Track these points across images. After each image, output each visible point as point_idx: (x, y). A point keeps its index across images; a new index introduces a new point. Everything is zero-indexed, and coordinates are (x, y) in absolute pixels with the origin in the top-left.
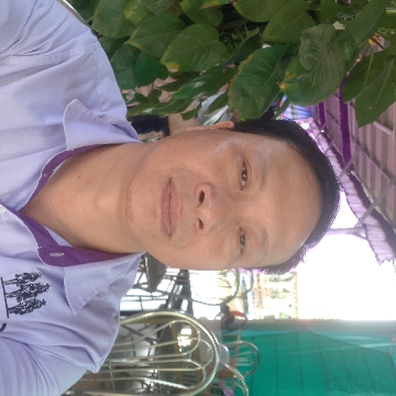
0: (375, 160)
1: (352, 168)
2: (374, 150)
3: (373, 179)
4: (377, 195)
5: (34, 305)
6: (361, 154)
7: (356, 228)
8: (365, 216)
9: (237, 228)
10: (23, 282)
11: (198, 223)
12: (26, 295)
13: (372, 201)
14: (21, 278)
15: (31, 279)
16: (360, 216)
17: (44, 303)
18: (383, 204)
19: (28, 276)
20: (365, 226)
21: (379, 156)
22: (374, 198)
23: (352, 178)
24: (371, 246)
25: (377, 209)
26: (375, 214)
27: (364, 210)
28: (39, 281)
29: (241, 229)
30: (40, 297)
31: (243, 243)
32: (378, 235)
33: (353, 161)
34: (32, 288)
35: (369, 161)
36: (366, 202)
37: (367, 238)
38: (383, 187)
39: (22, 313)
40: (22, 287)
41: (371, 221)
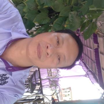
0: (88, 57)
1: (83, 60)
2: (88, 55)
3: (88, 62)
4: (90, 66)
5: (5, 83)
6: (85, 56)
7: (86, 75)
8: (87, 72)
9: (57, 55)
10: (2, 76)
11: (47, 54)
12: (3, 80)
13: (89, 68)
14: (2, 75)
15: (4, 75)
16: (86, 72)
17: (8, 82)
18: (92, 68)
19: (3, 75)
20: (88, 74)
21: (89, 56)
22: (89, 67)
23: (83, 62)
24: (90, 79)
25: (90, 69)
26: (90, 71)
27: (87, 70)
28: (6, 76)
29: (58, 56)
30: (7, 80)
31: (59, 60)
32: (91, 76)
33: (83, 58)
34: (5, 78)
35: (87, 58)
36: (87, 68)
37: (89, 77)
38: (91, 64)
39: (2, 85)
40: (2, 78)
41: (89, 73)
